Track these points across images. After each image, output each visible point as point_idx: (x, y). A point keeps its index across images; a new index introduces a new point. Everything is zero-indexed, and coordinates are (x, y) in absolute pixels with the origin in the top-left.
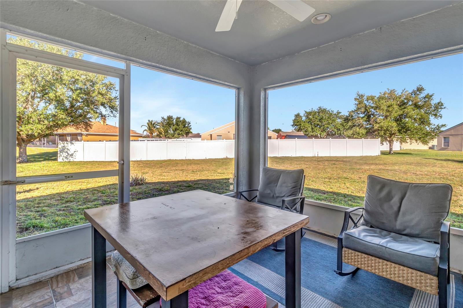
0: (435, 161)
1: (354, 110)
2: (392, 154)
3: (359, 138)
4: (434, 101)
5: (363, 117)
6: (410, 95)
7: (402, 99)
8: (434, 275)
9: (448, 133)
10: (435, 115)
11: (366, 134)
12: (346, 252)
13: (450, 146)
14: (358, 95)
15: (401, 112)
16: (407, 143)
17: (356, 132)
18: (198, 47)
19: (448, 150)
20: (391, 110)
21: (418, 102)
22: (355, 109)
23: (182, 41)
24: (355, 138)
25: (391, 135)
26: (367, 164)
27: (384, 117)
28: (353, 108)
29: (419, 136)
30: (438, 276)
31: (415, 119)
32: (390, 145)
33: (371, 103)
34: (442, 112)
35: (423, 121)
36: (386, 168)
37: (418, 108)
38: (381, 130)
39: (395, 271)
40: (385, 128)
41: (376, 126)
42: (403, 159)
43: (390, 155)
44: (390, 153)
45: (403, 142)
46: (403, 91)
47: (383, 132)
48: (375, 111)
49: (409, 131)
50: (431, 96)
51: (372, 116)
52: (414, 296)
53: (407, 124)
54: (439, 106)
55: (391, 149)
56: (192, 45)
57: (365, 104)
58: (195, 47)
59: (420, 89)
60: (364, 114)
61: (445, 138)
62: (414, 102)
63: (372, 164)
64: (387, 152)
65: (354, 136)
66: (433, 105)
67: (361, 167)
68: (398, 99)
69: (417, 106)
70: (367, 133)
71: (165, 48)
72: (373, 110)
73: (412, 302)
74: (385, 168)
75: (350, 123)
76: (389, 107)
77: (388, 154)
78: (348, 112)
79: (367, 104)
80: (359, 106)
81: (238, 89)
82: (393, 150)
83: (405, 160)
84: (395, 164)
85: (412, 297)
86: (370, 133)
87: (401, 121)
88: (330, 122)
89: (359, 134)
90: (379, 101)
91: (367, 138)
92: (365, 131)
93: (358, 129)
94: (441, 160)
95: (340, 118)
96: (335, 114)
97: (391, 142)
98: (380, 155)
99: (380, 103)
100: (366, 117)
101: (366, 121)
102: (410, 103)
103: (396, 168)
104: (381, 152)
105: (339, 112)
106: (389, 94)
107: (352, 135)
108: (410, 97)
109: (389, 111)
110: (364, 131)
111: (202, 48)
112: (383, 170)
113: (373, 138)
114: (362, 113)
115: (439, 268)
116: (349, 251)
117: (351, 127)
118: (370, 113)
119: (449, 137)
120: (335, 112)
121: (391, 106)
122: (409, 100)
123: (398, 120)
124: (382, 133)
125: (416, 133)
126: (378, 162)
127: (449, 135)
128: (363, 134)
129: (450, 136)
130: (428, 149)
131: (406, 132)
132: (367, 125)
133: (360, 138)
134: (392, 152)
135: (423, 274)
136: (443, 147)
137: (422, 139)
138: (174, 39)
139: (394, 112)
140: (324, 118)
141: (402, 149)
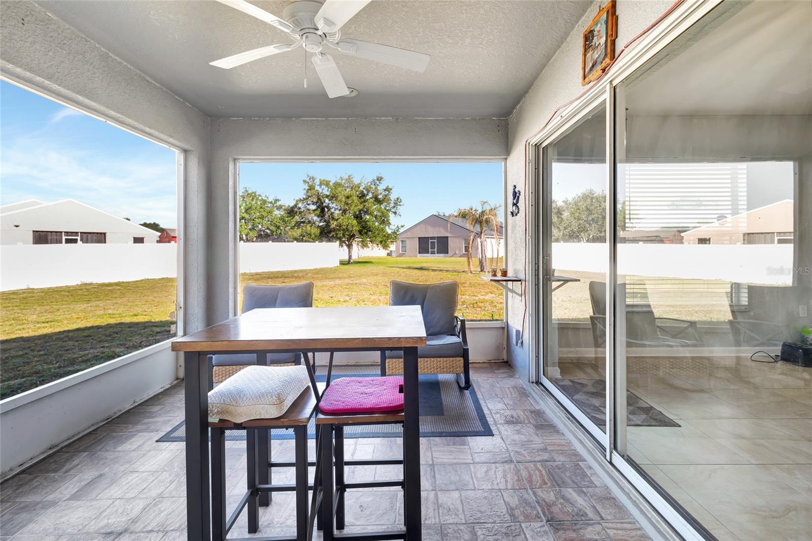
0: (398, 270)
1: (302, 199)
2: (352, 263)
3: (310, 242)
4: (393, 197)
5: (315, 210)
6: (370, 184)
7: (361, 188)
8: (460, 357)
9: (405, 236)
10: (395, 213)
11: (319, 236)
12: (390, 363)
13: (407, 251)
14: (308, 176)
15: (361, 207)
16: (369, 247)
17: (307, 233)
18: (125, 64)
19: (405, 257)
20: (350, 202)
21: (379, 195)
22: (305, 197)
23: (97, 45)
24: (306, 241)
25: (352, 237)
26: (328, 279)
27: (341, 212)
28: (302, 195)
29: (380, 240)
30: (463, 357)
31: (376, 217)
32: (349, 252)
33: (326, 191)
34: (400, 210)
35: (385, 221)
36: (354, 282)
37: (378, 203)
38: (339, 230)
39: (434, 364)
40: (344, 227)
41: (333, 224)
42: (366, 270)
43: (350, 265)
44: (348, 262)
45: (365, 246)
46: (362, 178)
47: (342, 232)
48: (330, 202)
49: (370, 233)
50: (391, 189)
51: (326, 210)
52: (441, 388)
53: (368, 223)
54: (398, 202)
55: (350, 257)
56: (116, 57)
57: (317, 190)
58: (120, 63)
59: (380, 179)
60: (316, 205)
61: (402, 241)
62: (374, 194)
63: (334, 278)
64: (345, 262)
65: (304, 238)
66: (393, 200)
67: (323, 283)
68: (357, 188)
69: (377, 200)
70: (321, 233)
71: (65, 52)
72: (327, 201)
73: (442, 392)
74: (352, 282)
75: (297, 218)
76: (348, 197)
77: (347, 264)
78: (294, 200)
79: (320, 191)
80: (309, 194)
81: (185, 151)
82: (353, 258)
83: (369, 270)
84: (360, 276)
85: (440, 389)
86: (326, 234)
87: (362, 218)
88: (265, 214)
89: (310, 234)
90: (336, 188)
91: (322, 241)
92: (319, 231)
93: (309, 228)
94: (403, 268)
95: (279, 208)
96: (271, 203)
97: (349, 246)
98: (339, 265)
99: (337, 191)
100: (319, 209)
101: (318, 216)
102: (370, 195)
103: (364, 280)
104: (340, 261)
105: (277, 199)
106: (347, 180)
107: (301, 237)
108: (370, 188)
109: (347, 204)
110: (317, 231)
111: (132, 68)
112: (352, 284)
113: (329, 241)
114: (313, 204)
115: (464, 349)
116: (392, 361)
117: (298, 224)
118: (324, 204)
119: (405, 241)
120: (271, 199)
121: (351, 197)
122: (368, 191)
123: (358, 217)
124: (340, 234)
125: (378, 234)
126: (341, 275)
127: (405, 238)
128: (316, 236)
129: (407, 240)
130: (386, 255)
131: (366, 233)
132: (320, 222)
133: (313, 241)
134: (352, 261)
135: (454, 358)
136: (401, 252)
137: (383, 243)
138: (82, 38)
139: (354, 205)
140: (254, 208)
141: (360, 256)
